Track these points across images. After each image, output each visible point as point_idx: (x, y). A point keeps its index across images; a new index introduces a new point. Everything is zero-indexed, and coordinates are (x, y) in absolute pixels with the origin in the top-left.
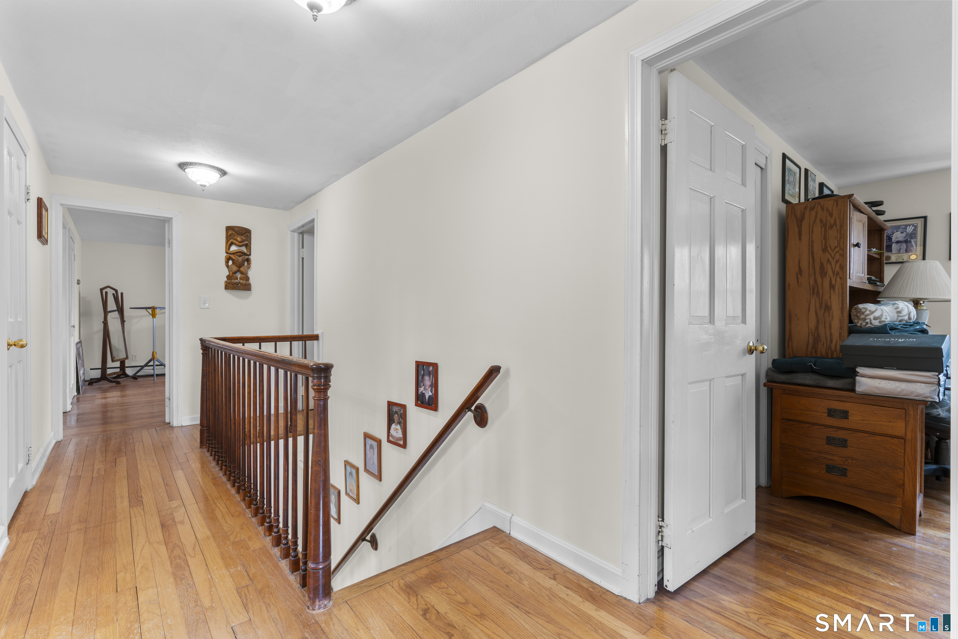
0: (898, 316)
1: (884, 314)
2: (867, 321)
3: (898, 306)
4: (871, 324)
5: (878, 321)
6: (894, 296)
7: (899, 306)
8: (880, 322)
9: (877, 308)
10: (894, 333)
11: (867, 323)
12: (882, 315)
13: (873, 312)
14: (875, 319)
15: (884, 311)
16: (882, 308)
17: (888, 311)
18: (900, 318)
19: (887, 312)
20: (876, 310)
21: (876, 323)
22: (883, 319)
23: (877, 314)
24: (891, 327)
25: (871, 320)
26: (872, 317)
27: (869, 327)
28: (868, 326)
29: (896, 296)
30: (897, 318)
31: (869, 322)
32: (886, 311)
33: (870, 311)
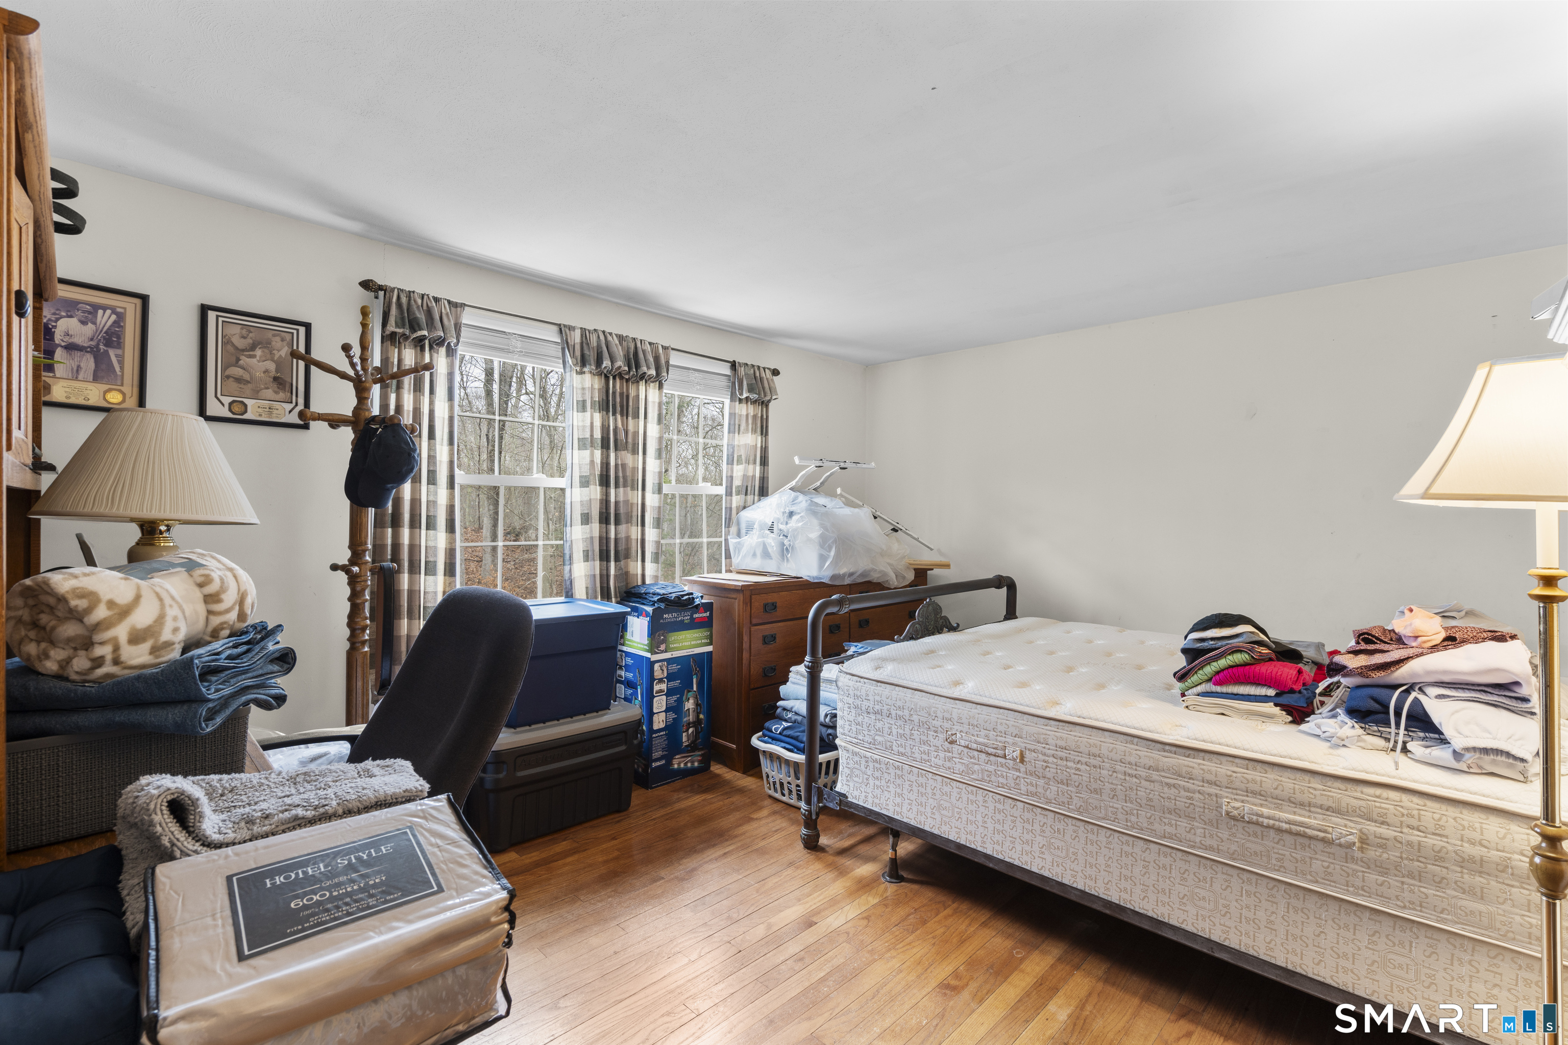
0: (210, 612)
1: (171, 612)
2: (99, 651)
3: (207, 576)
4: (116, 662)
5: (146, 646)
6: (96, 510)
7: (213, 574)
8: (154, 651)
9: (138, 588)
10: (217, 691)
11: (98, 662)
12: (160, 620)
13: (124, 612)
14: (136, 638)
15: (168, 601)
16: (158, 589)
17: (179, 600)
18: (216, 621)
19: (177, 602)
20: (138, 598)
21: (139, 656)
22: (166, 635)
23: (142, 617)
24: (203, 667)
25: (116, 649)
26: (121, 632)
27: (108, 676)
28: (100, 672)
29: (102, 510)
30: (207, 619)
31: (109, 658)
32: (173, 598)
33: (111, 604)
